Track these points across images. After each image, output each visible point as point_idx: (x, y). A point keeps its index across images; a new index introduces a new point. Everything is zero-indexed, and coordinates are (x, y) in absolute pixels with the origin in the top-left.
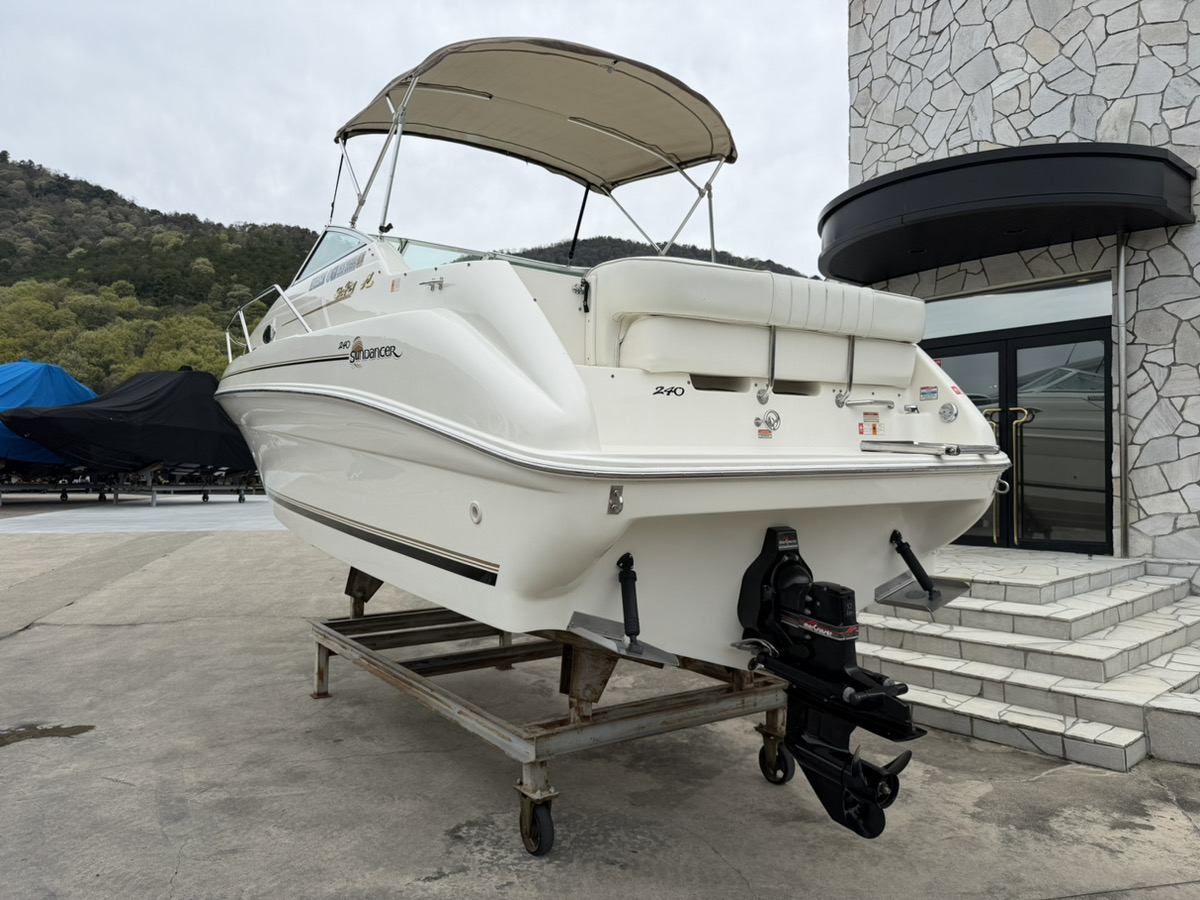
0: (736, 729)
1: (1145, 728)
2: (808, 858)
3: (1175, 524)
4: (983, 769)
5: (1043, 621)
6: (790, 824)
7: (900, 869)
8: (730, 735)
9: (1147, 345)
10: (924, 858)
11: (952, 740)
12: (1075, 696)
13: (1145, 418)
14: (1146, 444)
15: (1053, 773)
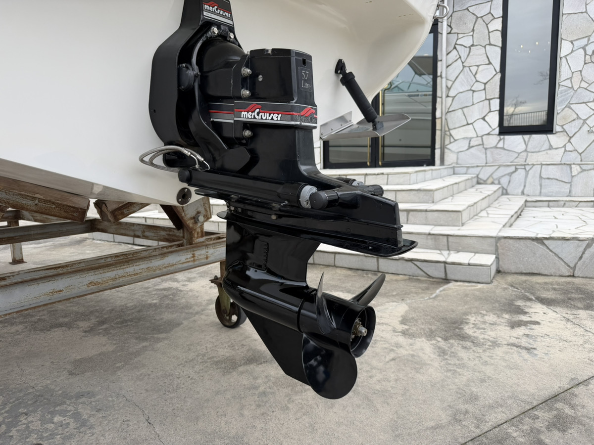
0: (203, 287)
1: (496, 252)
2: (259, 411)
3: (469, 144)
4: (394, 293)
5: (416, 192)
6: (241, 369)
7: (359, 406)
8: (197, 292)
9: (458, 34)
10: (378, 387)
11: (365, 275)
12: (448, 236)
13: (455, 80)
14: (455, 97)
15: (444, 290)
